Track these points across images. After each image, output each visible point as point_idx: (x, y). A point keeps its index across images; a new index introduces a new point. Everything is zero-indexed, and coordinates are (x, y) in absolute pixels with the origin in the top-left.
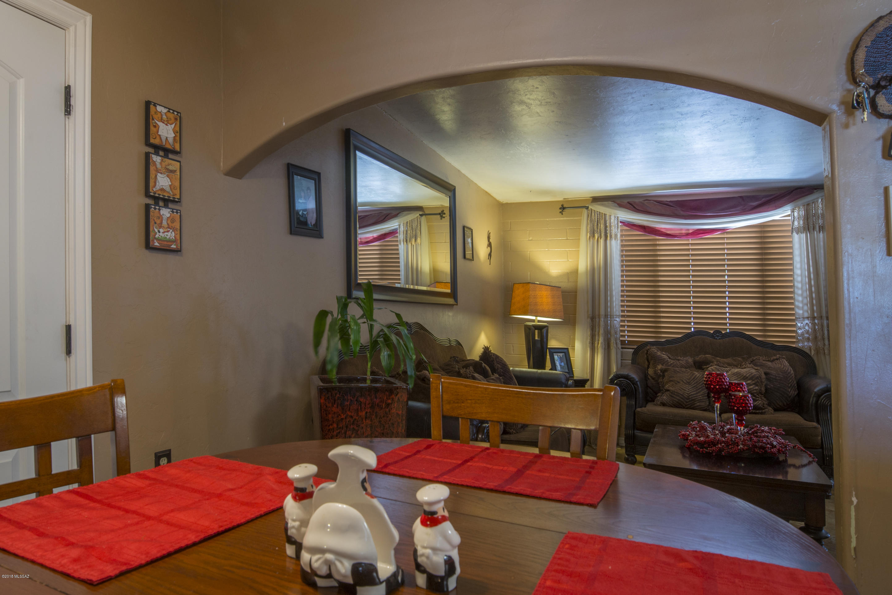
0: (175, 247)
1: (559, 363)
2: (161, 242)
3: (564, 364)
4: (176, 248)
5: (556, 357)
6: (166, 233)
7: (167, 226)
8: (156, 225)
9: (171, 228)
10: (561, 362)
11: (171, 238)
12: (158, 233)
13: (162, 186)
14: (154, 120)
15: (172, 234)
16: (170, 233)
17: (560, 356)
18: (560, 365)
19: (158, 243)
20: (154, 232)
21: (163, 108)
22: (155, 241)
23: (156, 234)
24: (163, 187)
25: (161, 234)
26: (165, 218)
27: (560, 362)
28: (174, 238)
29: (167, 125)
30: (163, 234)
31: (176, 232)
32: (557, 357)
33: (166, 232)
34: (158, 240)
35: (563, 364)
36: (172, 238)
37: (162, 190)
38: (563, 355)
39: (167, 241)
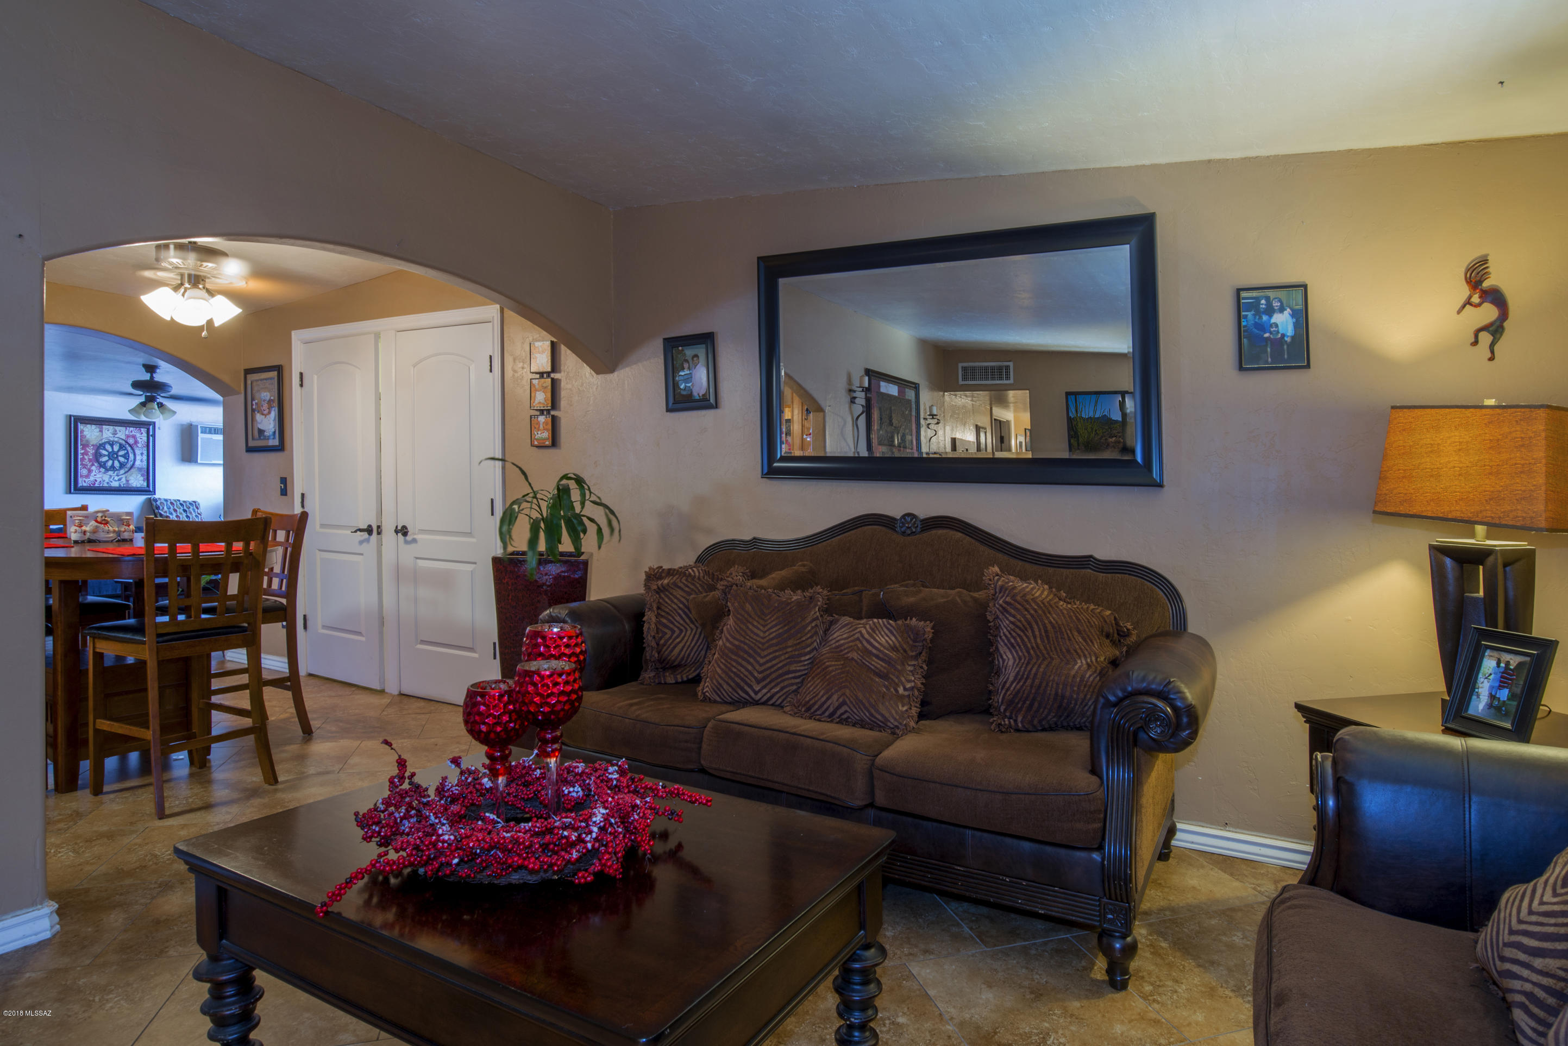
0: (548, 443)
1: (1491, 687)
3: (1512, 696)
5: (1489, 664)
7: (543, 429)
8: (536, 429)
10: (1500, 687)
11: (545, 437)
12: (537, 435)
13: (539, 400)
14: (534, 354)
16: (545, 433)
17: (1508, 663)
18: (1492, 697)
19: (537, 442)
20: (534, 435)
21: (540, 342)
26: (541, 423)
27: (1497, 684)
28: (547, 436)
29: (543, 354)
30: (540, 435)
31: (549, 432)
32: (1493, 663)
33: (542, 433)
34: (537, 439)
35: (1504, 694)
37: (540, 403)
38: (1520, 665)
39: (543, 440)
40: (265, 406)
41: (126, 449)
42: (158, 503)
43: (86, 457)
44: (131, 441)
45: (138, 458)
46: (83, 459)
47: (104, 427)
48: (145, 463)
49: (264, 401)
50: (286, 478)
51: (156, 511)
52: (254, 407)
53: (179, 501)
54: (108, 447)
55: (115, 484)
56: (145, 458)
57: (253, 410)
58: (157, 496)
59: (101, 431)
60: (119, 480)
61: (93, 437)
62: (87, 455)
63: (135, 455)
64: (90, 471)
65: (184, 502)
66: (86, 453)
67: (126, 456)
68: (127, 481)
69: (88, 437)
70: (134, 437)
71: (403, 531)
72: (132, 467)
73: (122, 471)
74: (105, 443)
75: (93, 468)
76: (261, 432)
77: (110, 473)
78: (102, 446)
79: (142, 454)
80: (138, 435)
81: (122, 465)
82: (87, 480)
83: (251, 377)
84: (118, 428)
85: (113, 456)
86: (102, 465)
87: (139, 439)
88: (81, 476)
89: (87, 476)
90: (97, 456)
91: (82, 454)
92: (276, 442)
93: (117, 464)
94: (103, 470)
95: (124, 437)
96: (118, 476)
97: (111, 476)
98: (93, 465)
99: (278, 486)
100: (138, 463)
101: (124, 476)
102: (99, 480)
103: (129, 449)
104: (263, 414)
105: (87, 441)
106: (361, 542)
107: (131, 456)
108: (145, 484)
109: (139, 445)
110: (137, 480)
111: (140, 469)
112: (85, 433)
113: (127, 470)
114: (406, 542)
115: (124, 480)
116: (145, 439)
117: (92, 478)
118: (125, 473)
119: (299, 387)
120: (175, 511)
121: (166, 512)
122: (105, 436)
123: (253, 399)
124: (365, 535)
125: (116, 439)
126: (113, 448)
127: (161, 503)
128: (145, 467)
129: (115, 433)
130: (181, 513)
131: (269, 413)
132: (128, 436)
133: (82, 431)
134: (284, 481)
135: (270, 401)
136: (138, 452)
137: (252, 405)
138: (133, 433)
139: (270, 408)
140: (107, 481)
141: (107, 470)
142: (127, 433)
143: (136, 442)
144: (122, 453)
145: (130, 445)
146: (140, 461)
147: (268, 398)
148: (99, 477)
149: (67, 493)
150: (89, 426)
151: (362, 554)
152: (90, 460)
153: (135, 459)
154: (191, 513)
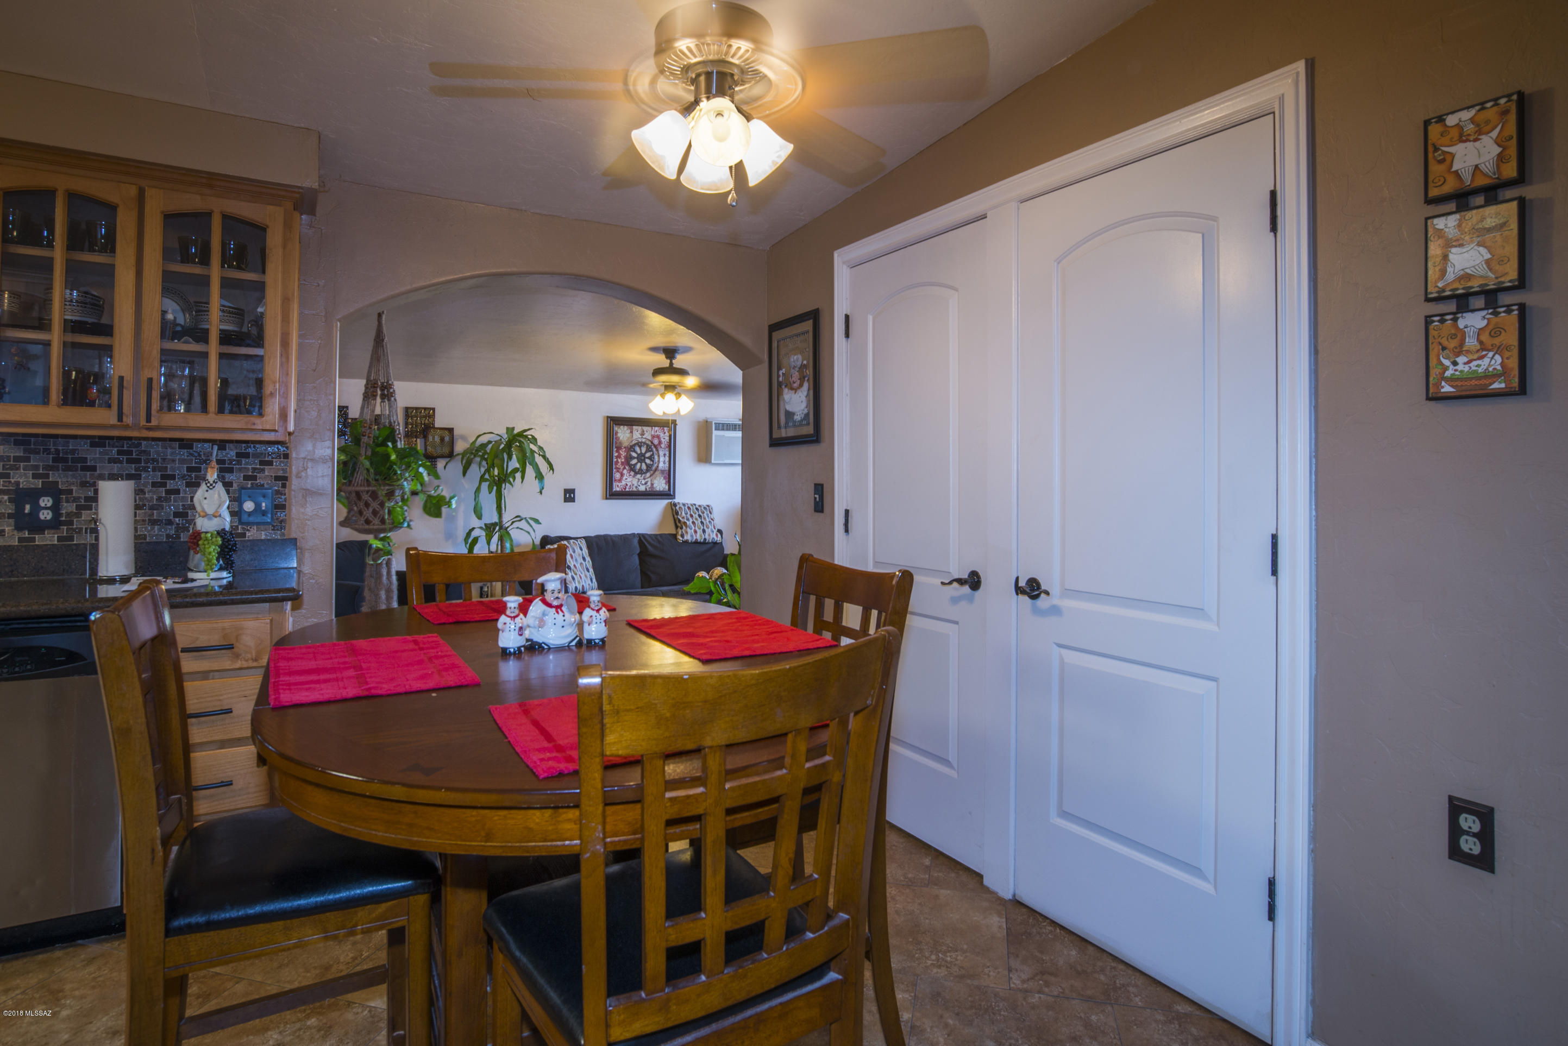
0: (1503, 385)
2: (1459, 383)
4: (1506, 388)
6: (1475, 363)
7: (1479, 347)
8: (1446, 352)
9: (1490, 347)
11: (1491, 369)
12: (1451, 367)
13: (1463, 270)
14: (1439, 149)
15: (1493, 362)
16: (1489, 360)
19: (1452, 386)
20: (1440, 367)
21: (1466, 111)
22: (1443, 383)
23: (1446, 369)
24: (1466, 270)
25: (1460, 367)
26: (1470, 332)
28: (1499, 368)
29: (1479, 139)
30: (1467, 366)
31: (1507, 354)
33: (1475, 360)
34: (1450, 380)
36: (1495, 369)
37: (1467, 277)
39: (1480, 378)
40: (796, 375)
41: (652, 451)
42: (677, 508)
43: (619, 460)
44: (656, 442)
45: (662, 459)
46: (617, 462)
47: (634, 427)
48: (667, 465)
49: (794, 368)
50: (822, 485)
51: (676, 516)
52: (781, 379)
53: (695, 505)
54: (637, 449)
55: (642, 488)
56: (667, 459)
57: (780, 384)
58: (676, 501)
59: (632, 432)
60: (646, 483)
61: (625, 439)
62: (620, 457)
63: (659, 456)
64: (622, 475)
65: (700, 506)
66: (619, 456)
67: (651, 458)
68: (652, 484)
69: (621, 438)
70: (658, 437)
71: (1032, 589)
72: (656, 470)
73: (648, 475)
74: (635, 445)
75: (625, 472)
76: (789, 415)
77: (639, 476)
78: (631, 448)
79: (665, 455)
80: (662, 435)
81: (649, 467)
82: (619, 484)
83: (777, 335)
84: (645, 428)
85: (641, 458)
86: (632, 468)
87: (662, 440)
88: (615, 480)
89: (620, 481)
90: (629, 458)
91: (617, 457)
92: (810, 430)
93: (644, 467)
94: (632, 473)
95: (650, 438)
96: (644, 479)
97: (639, 479)
98: (624, 468)
99: (808, 496)
100: (661, 465)
101: (649, 479)
102: (629, 484)
103: (654, 449)
104: (792, 389)
105: (621, 443)
106: (955, 600)
107: (656, 457)
108: (667, 487)
109: (663, 446)
110: (660, 484)
111: (663, 472)
112: (619, 435)
113: (652, 472)
114: (1037, 611)
115: (649, 484)
116: (667, 438)
117: (624, 483)
118: (651, 476)
119: (844, 339)
120: (692, 516)
121: (683, 518)
122: (635, 437)
123: (779, 368)
124: (966, 589)
125: (644, 440)
126: (641, 450)
127: (680, 508)
128: (667, 469)
129: (643, 434)
130: (696, 519)
131: (801, 385)
132: (653, 437)
133: (617, 433)
134: (819, 489)
135: (803, 367)
136: (661, 453)
137: (778, 376)
138: (658, 433)
139: (802, 379)
140: (636, 485)
141: (636, 473)
142: (653, 433)
143: (660, 443)
144: (648, 455)
145: (655, 446)
146: (662, 463)
147: (799, 364)
148: (629, 481)
149: (603, 499)
150: (622, 427)
151: (956, 623)
152: (622, 463)
153: (659, 461)
154: (705, 518)
